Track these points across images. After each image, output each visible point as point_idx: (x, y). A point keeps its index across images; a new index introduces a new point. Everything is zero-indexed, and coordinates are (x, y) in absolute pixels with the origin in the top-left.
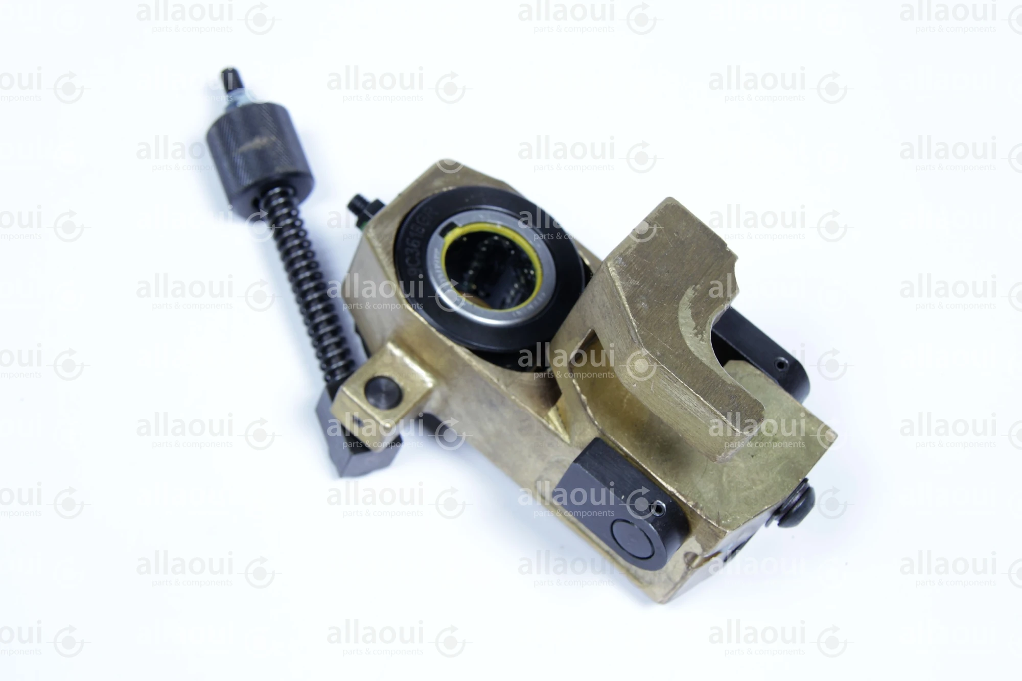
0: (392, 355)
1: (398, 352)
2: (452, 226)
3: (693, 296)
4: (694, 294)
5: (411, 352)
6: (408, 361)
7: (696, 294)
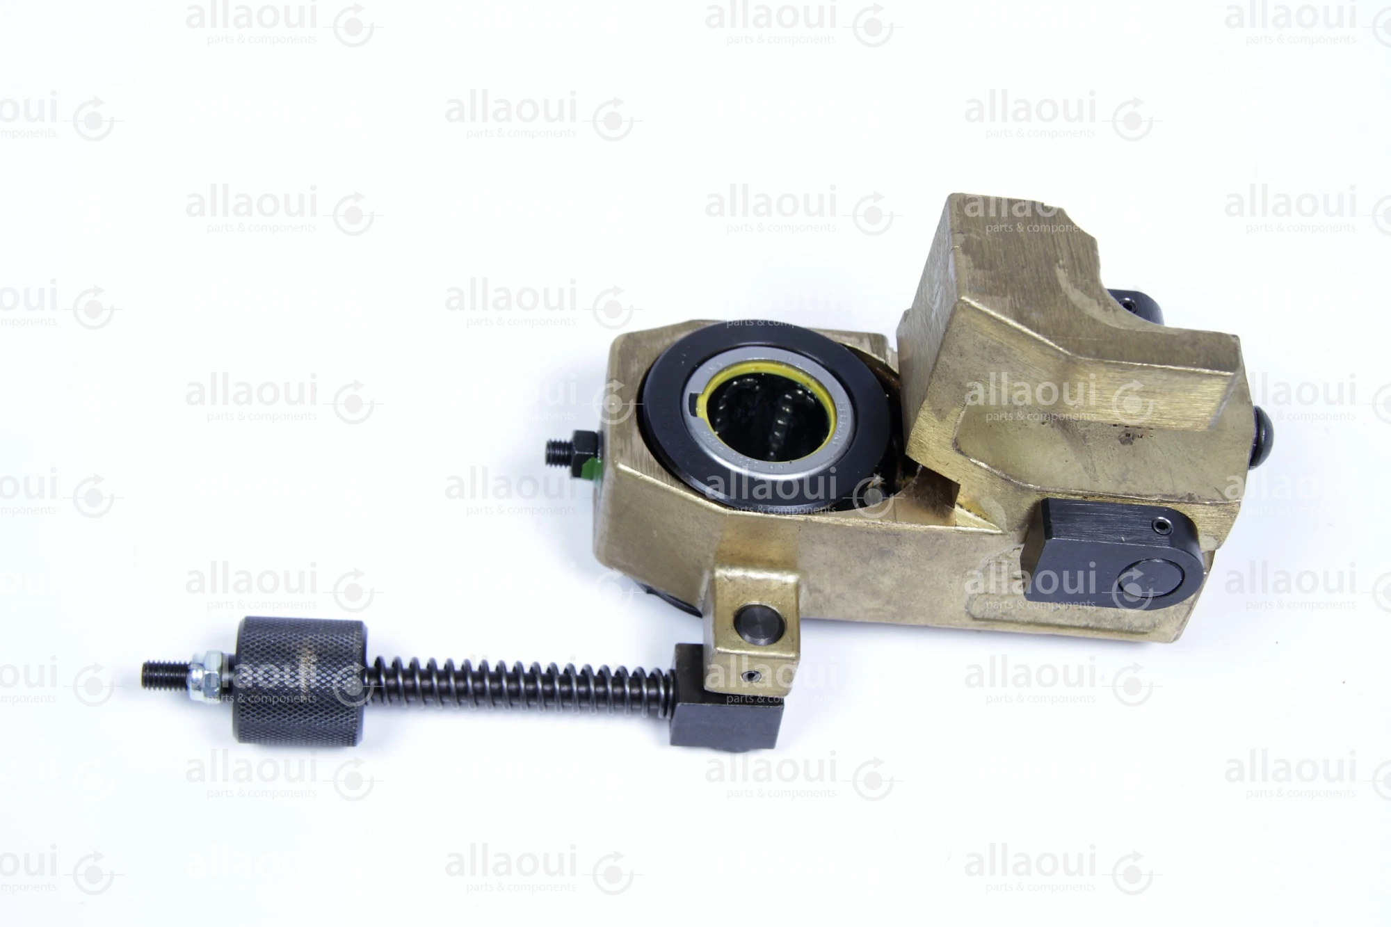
0: (731, 580)
1: (737, 573)
2: (694, 398)
3: (1067, 274)
4: (1065, 272)
5: (747, 562)
6: (753, 574)
7: (1067, 270)
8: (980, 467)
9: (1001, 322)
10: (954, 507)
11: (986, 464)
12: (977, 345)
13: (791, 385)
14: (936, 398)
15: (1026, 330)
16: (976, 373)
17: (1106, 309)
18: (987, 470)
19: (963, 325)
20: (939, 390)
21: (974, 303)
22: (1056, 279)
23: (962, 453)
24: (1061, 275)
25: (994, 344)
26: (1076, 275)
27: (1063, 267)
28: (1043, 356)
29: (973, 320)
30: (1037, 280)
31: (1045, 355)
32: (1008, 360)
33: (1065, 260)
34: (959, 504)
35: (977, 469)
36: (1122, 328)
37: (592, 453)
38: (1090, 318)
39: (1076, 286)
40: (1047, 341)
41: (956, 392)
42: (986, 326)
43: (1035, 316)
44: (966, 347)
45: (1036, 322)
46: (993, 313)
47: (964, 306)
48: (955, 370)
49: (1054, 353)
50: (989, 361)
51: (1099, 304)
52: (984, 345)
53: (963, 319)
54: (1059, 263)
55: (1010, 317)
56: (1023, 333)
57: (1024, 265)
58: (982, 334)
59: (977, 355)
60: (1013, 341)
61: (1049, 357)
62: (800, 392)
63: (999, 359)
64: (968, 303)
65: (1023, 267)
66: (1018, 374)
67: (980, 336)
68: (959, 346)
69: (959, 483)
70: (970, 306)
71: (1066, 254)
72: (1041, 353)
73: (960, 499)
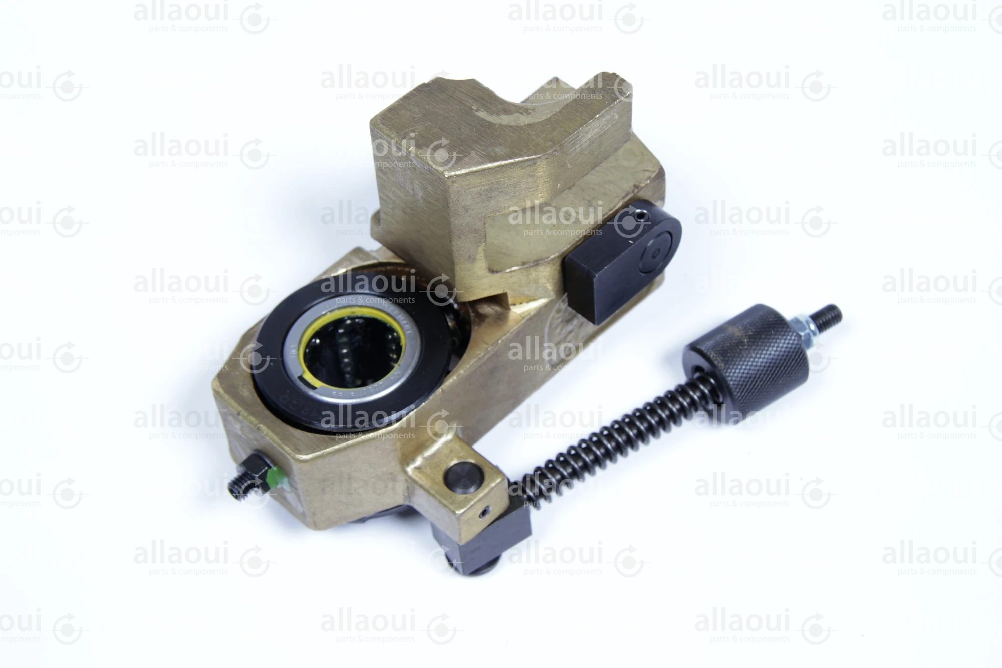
8: (515, 271)
9: (484, 170)
10: (509, 309)
11: (516, 266)
12: (475, 197)
13: (339, 322)
14: (463, 251)
15: (503, 163)
16: (484, 215)
17: (528, 114)
18: (520, 269)
19: (459, 192)
20: (462, 244)
21: (458, 173)
22: (483, 120)
23: (497, 272)
24: (482, 114)
25: (486, 188)
26: (491, 108)
27: (477, 110)
28: (523, 170)
29: (464, 183)
30: (475, 129)
31: (524, 168)
32: (501, 190)
33: (474, 104)
34: (511, 305)
35: (513, 274)
36: (549, 116)
37: (266, 468)
38: (526, 125)
39: (498, 114)
40: (517, 160)
41: (475, 237)
42: (475, 180)
43: (499, 150)
44: (468, 204)
45: (503, 153)
46: (475, 169)
47: (454, 179)
48: (467, 224)
49: (529, 163)
50: (488, 201)
51: (521, 114)
52: (480, 193)
53: (457, 188)
54: (474, 109)
55: (482, 164)
56: (502, 166)
57: (458, 127)
58: (475, 187)
59: (478, 203)
60: (499, 177)
61: (528, 168)
62: (349, 322)
63: (494, 194)
64: (455, 175)
65: (459, 129)
66: (512, 194)
67: (474, 190)
68: (463, 207)
69: (505, 292)
70: (458, 176)
71: (471, 101)
72: (522, 169)
73: (510, 300)
